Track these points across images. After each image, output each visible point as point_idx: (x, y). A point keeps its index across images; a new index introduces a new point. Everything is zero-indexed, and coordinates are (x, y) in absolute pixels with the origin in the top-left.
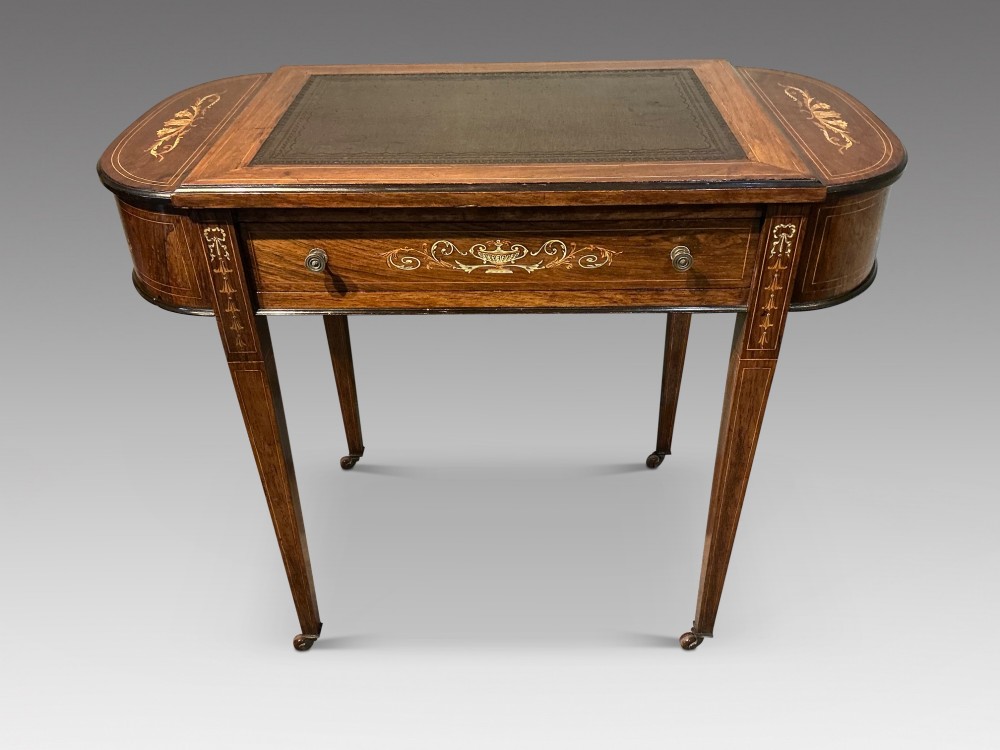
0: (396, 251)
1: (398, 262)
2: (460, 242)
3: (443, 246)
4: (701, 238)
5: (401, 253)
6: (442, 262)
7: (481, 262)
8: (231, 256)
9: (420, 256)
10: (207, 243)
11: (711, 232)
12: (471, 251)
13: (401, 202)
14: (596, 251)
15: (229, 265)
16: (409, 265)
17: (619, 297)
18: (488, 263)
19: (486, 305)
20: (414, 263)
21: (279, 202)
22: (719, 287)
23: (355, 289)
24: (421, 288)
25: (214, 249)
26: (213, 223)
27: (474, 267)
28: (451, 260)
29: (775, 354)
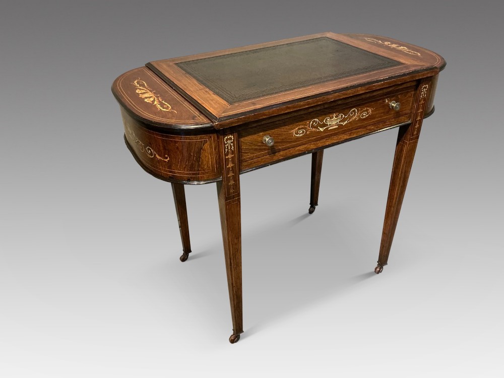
0: (297, 129)
1: (297, 133)
2: (320, 118)
3: (314, 121)
4: (399, 96)
5: (299, 129)
6: (314, 129)
7: (327, 125)
8: (234, 148)
9: (305, 128)
10: (225, 144)
11: (402, 94)
12: (324, 121)
13: (308, 105)
14: (367, 110)
15: (233, 152)
16: (301, 133)
17: (372, 127)
18: (330, 125)
19: (327, 144)
20: (303, 132)
21: (261, 116)
22: (402, 116)
23: (279, 151)
24: (304, 143)
25: (228, 147)
26: (229, 134)
27: (325, 128)
28: (316, 127)
29: (417, 138)
